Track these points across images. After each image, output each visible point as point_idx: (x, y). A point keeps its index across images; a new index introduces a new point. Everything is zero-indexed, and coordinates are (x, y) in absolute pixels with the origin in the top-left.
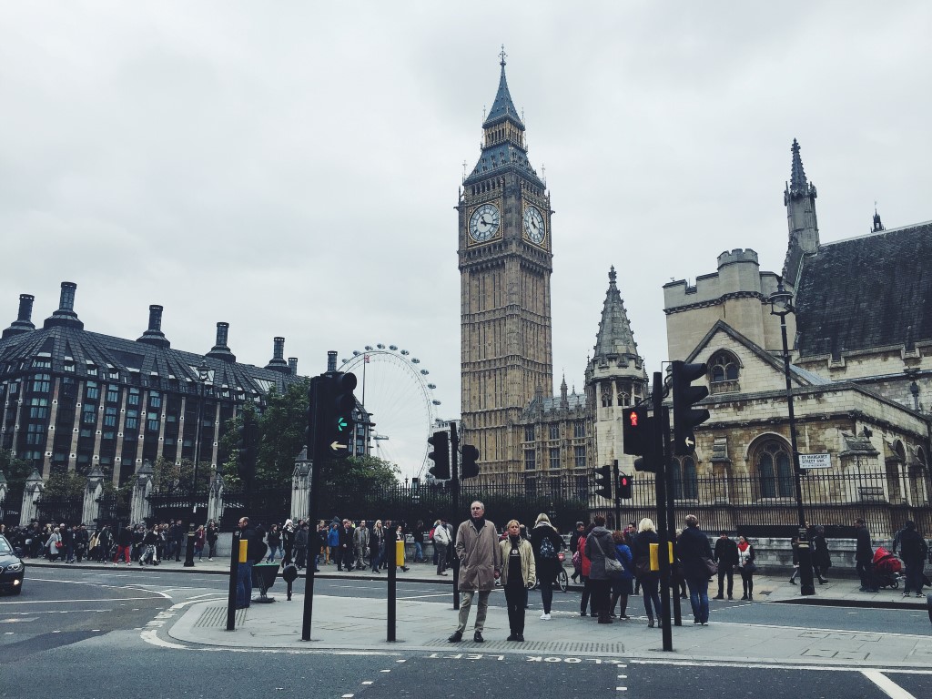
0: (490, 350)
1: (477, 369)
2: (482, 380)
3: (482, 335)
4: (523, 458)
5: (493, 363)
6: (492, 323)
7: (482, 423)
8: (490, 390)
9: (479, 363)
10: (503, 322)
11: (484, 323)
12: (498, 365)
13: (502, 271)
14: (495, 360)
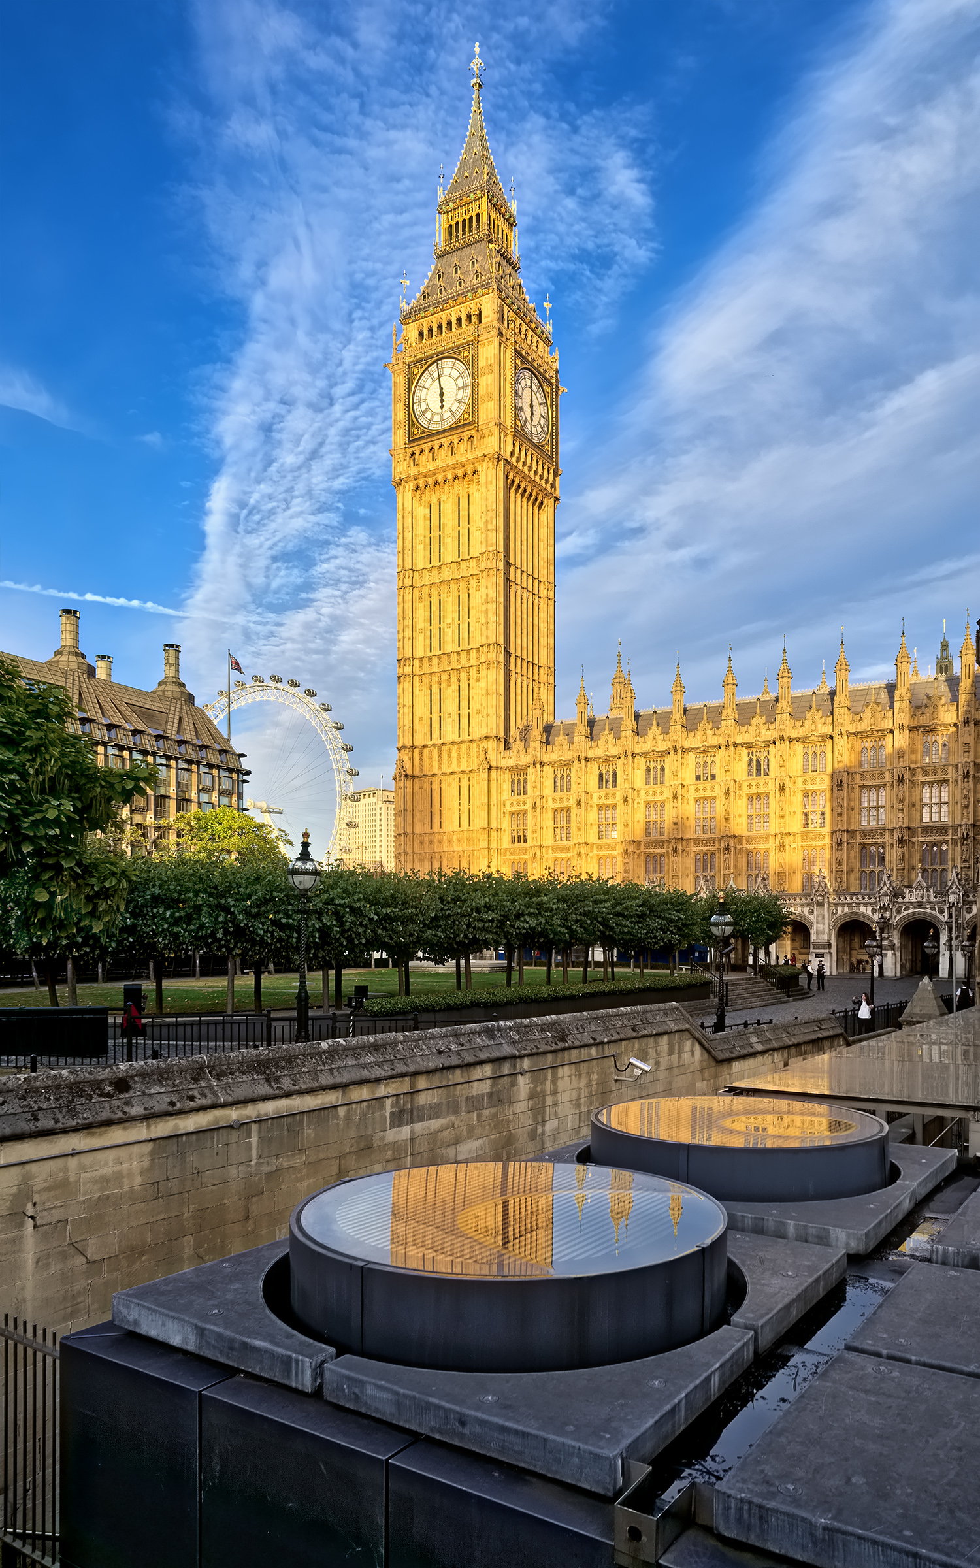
0: (449, 635)
2: (435, 689)
3: (435, 608)
4: (505, 824)
5: (454, 657)
6: (454, 586)
7: (435, 764)
8: (450, 706)
9: (430, 658)
10: (473, 582)
11: (439, 585)
12: (464, 662)
13: (473, 490)
14: (458, 653)
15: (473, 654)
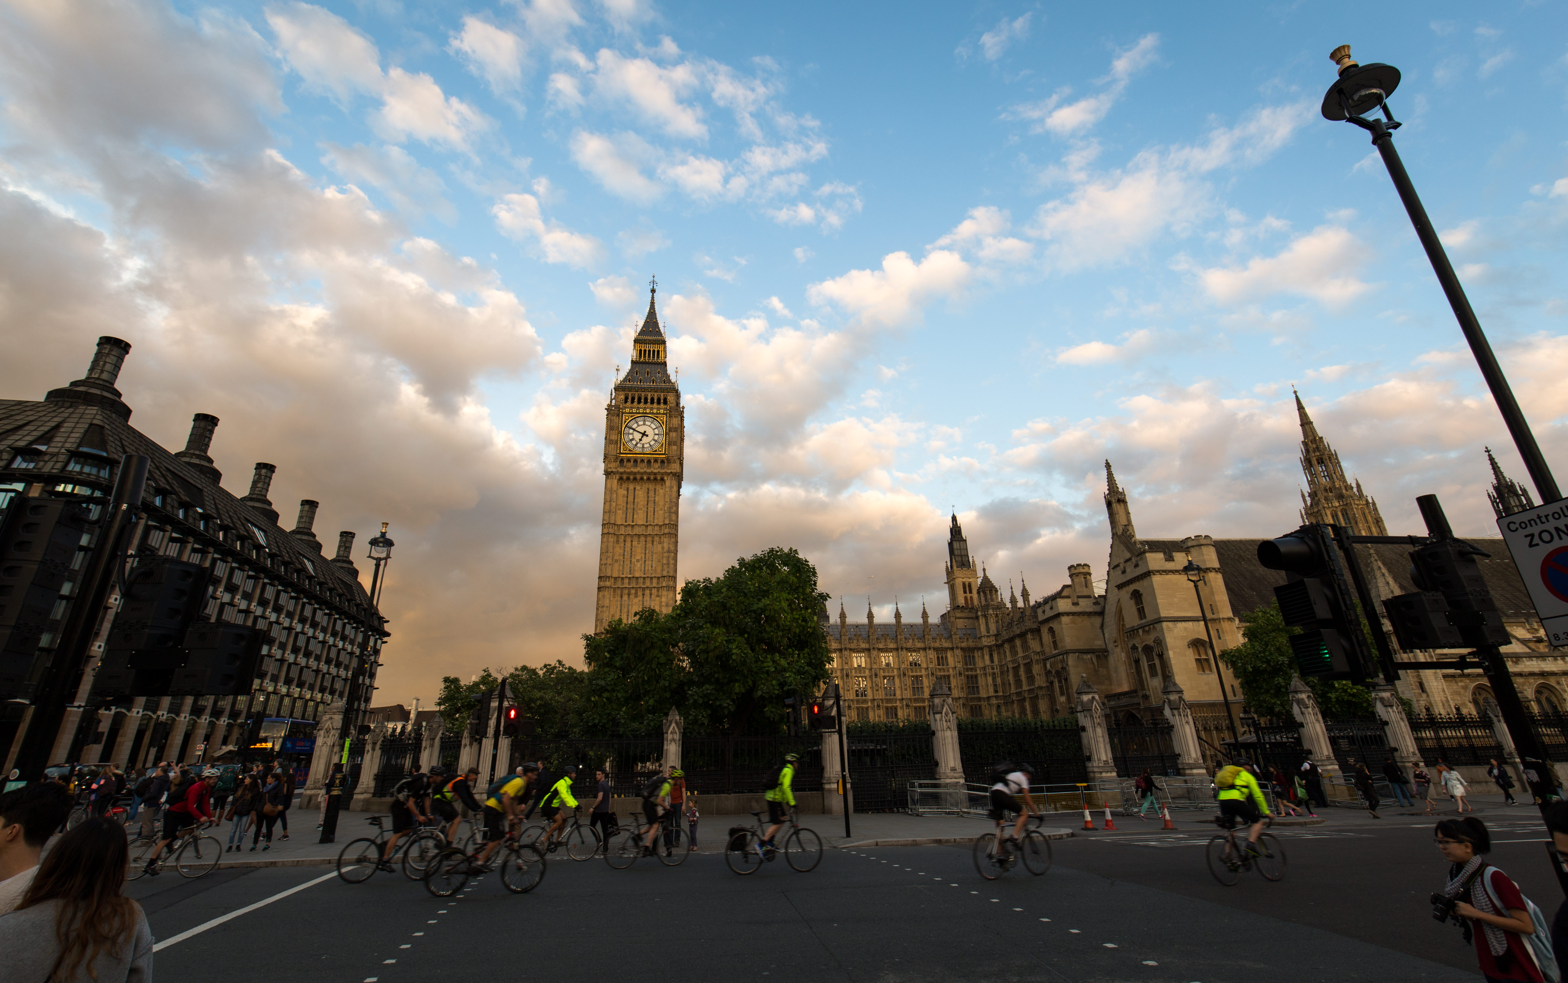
0: (638, 566)
1: (619, 584)
2: (625, 598)
3: (628, 549)
5: (641, 580)
6: (642, 539)
9: (623, 578)
10: (657, 539)
11: (632, 536)
12: (648, 583)
13: (658, 487)
14: (644, 578)
15: (655, 581)
